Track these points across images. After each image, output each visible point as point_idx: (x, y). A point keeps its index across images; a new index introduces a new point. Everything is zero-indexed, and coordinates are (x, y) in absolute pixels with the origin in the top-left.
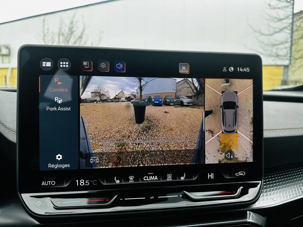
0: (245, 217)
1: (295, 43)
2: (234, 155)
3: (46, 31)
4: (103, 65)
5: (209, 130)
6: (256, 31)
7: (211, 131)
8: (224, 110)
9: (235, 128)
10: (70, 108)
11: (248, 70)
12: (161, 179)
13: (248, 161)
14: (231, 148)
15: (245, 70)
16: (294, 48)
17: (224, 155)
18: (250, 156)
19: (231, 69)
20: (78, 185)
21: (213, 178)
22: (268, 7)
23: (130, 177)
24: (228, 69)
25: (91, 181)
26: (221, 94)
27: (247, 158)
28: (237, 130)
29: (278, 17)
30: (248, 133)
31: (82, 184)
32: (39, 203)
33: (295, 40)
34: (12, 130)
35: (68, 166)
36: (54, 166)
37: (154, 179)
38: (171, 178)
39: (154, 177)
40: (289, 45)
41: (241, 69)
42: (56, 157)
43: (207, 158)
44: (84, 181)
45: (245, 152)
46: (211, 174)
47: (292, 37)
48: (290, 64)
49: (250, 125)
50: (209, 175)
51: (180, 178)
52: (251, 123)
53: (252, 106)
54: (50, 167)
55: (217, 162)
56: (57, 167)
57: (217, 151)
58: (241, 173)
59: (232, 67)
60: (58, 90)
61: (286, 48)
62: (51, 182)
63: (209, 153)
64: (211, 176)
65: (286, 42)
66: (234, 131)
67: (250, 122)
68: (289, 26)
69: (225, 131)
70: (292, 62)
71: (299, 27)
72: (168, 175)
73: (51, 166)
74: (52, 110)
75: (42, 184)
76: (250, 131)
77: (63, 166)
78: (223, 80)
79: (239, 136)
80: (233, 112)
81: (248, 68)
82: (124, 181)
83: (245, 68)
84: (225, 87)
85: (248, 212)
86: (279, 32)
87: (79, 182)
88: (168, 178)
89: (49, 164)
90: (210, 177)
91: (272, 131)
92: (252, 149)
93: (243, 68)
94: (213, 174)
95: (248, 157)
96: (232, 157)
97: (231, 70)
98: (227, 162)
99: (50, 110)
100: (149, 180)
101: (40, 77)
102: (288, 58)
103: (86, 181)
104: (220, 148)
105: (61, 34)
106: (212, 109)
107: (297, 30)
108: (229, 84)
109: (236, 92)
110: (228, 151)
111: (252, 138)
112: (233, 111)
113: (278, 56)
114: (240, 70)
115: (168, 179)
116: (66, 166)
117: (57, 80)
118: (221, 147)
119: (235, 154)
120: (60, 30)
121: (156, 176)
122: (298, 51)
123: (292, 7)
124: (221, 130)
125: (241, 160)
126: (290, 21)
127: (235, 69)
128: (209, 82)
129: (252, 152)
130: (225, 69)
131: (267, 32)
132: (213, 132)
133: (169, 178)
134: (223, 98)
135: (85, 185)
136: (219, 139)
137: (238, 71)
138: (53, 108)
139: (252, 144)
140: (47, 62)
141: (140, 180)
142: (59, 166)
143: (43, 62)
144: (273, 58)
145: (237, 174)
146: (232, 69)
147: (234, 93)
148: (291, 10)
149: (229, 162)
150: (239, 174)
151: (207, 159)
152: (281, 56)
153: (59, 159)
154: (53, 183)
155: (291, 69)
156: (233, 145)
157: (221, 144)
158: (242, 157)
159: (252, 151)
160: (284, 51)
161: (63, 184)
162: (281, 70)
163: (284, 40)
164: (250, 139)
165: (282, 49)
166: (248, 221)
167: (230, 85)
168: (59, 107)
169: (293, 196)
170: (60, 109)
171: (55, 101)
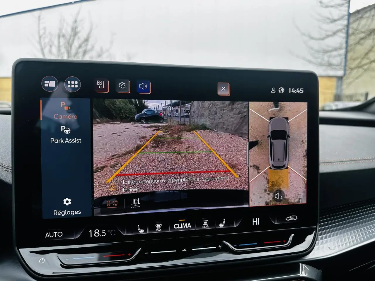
0: (297, 270)
1: (351, 50)
2: (284, 195)
3: (42, 32)
4: (122, 85)
5: (254, 166)
6: (304, 34)
7: (256, 166)
8: (272, 141)
9: (286, 162)
10: (80, 140)
11: (301, 91)
12: (195, 226)
13: (301, 203)
14: (281, 187)
15: (298, 91)
16: (349, 55)
17: (272, 196)
18: (303, 196)
19: (281, 90)
20: (91, 236)
21: (258, 224)
22: (319, 4)
23: (157, 226)
24: (277, 90)
25: (109, 231)
26: (269, 121)
27: (299, 199)
28: (288, 165)
29: (331, 17)
30: (301, 168)
31: (97, 234)
32: (42, 260)
33: (351, 45)
34: (5, 167)
35: (78, 213)
36: (60, 213)
37: (187, 227)
38: (207, 225)
39: (186, 224)
40: (343, 52)
41: (294, 89)
42: (64, 202)
43: (251, 199)
44: (99, 231)
45: (298, 191)
46: (257, 219)
47: (347, 42)
48: (345, 74)
49: (303, 158)
50: (254, 221)
51: (218, 225)
52: (305, 156)
53: (306, 135)
54: (55, 214)
55: (263, 204)
56: (64, 214)
57: (264, 191)
58: (292, 217)
59: (283, 87)
60: (65, 116)
61: (340, 55)
62: (57, 234)
63: (254, 194)
64: (256, 221)
65: (340, 48)
66: (284, 166)
67: (303, 155)
68: (344, 29)
69: (273, 166)
70: (348, 72)
71: (356, 30)
72: (204, 222)
73: (57, 213)
74: (58, 142)
75: (46, 236)
76: (304, 166)
77: (73, 212)
78: (271, 103)
79: (290, 173)
80: (283, 143)
81: (302, 89)
82: (150, 230)
83: (298, 89)
84: (274, 112)
85: (300, 264)
86: (331, 36)
87: (93, 233)
88: (204, 225)
89: (54, 211)
90: (255, 223)
91: (328, 164)
92: (305, 187)
93: (295, 89)
94: (258, 218)
95: (301, 198)
96: (281, 198)
97: (281, 92)
98: (276, 204)
99: (55, 142)
100: (180, 228)
101: (41, 101)
102: (342, 67)
103: (102, 231)
104: (267, 188)
105: (62, 35)
106: (258, 140)
107: (353, 34)
108: (278, 108)
109: (287, 119)
110: (277, 191)
111: (306, 174)
112: (283, 141)
113: (330, 65)
114: (292, 91)
115: (204, 227)
116: (76, 212)
117: (63, 104)
118: (268, 186)
119: (286, 193)
120: (61, 30)
121: (189, 224)
122: (354, 60)
123: (347, 5)
124: (269, 165)
125: (293, 201)
126: (345, 22)
127: (286, 90)
128: (254, 106)
129: (306, 192)
130: (273, 90)
131: (317, 36)
132: (258, 167)
133: (206, 225)
134: (271, 126)
135: (101, 236)
136: (266, 176)
137: (290, 92)
138: (59, 140)
139: (306, 181)
140: (50, 81)
141: (169, 228)
142: (67, 213)
143: (45, 81)
144: (324, 68)
145: (288, 219)
146: (283, 90)
147: (285, 119)
148: (347, 9)
149: (278, 204)
150: (290, 218)
151: (252, 201)
152: (334, 65)
153: (67, 204)
154: (60, 234)
155: (346, 81)
156: (282, 184)
157: (268, 183)
158: (293, 197)
159: (305, 190)
160: (337, 59)
161: (73, 236)
162: (334, 82)
163: (337, 46)
164: (304, 175)
165: (335, 56)
166: (301, 276)
167: (280, 110)
168: (67, 138)
169: (353, 243)
170: (68, 141)
171: (62, 131)
